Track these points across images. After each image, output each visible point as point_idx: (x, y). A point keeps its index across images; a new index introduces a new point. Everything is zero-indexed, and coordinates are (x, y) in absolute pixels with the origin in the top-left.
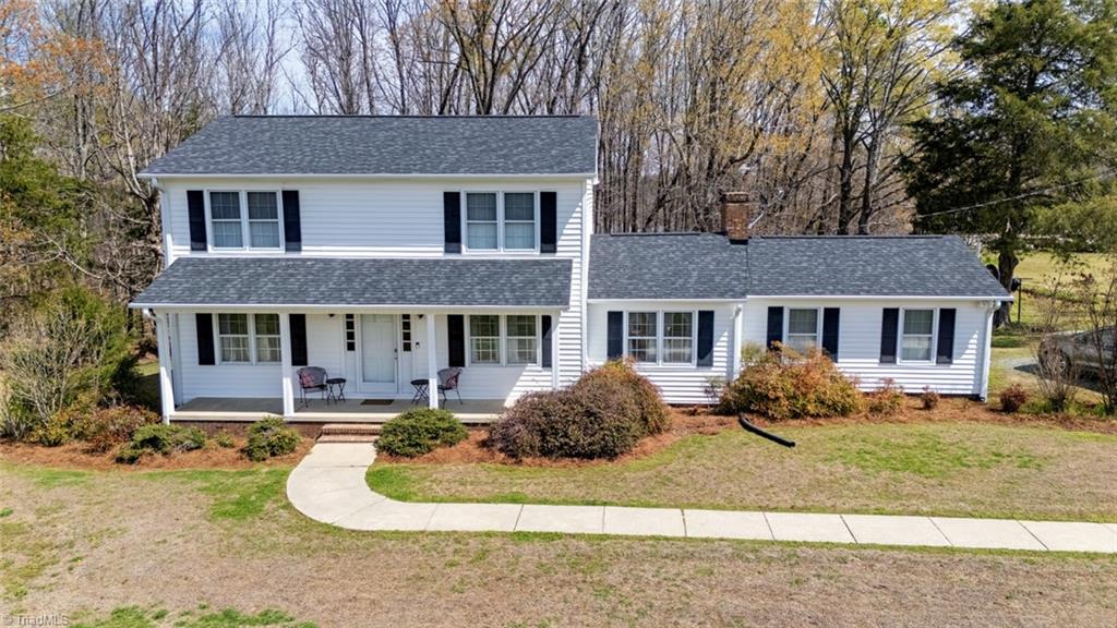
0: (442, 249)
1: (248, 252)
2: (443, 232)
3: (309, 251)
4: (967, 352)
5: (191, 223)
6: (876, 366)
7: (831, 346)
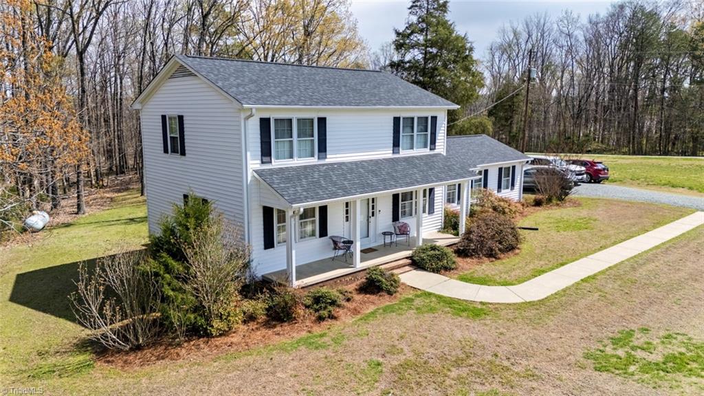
0: (390, 152)
1: (296, 162)
2: (392, 142)
3: (331, 158)
5: (262, 142)
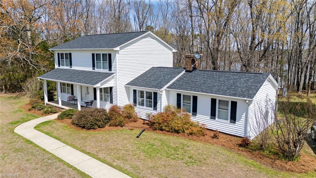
0: (92, 68)
1: (65, 67)
2: (92, 64)
3: (73, 68)
4: (241, 119)
5: (58, 60)
6: (209, 119)
7: (195, 111)
